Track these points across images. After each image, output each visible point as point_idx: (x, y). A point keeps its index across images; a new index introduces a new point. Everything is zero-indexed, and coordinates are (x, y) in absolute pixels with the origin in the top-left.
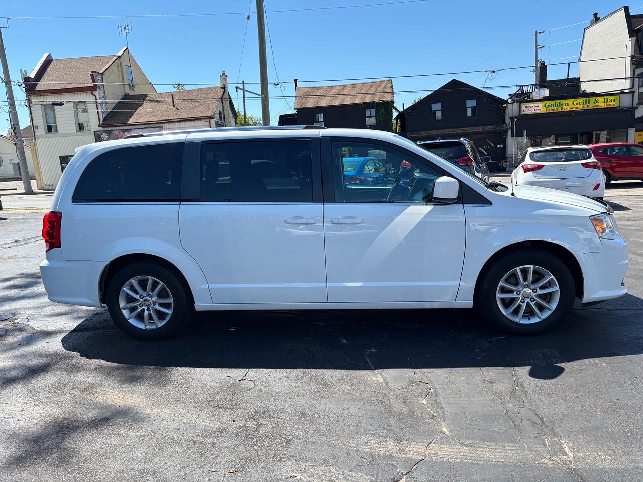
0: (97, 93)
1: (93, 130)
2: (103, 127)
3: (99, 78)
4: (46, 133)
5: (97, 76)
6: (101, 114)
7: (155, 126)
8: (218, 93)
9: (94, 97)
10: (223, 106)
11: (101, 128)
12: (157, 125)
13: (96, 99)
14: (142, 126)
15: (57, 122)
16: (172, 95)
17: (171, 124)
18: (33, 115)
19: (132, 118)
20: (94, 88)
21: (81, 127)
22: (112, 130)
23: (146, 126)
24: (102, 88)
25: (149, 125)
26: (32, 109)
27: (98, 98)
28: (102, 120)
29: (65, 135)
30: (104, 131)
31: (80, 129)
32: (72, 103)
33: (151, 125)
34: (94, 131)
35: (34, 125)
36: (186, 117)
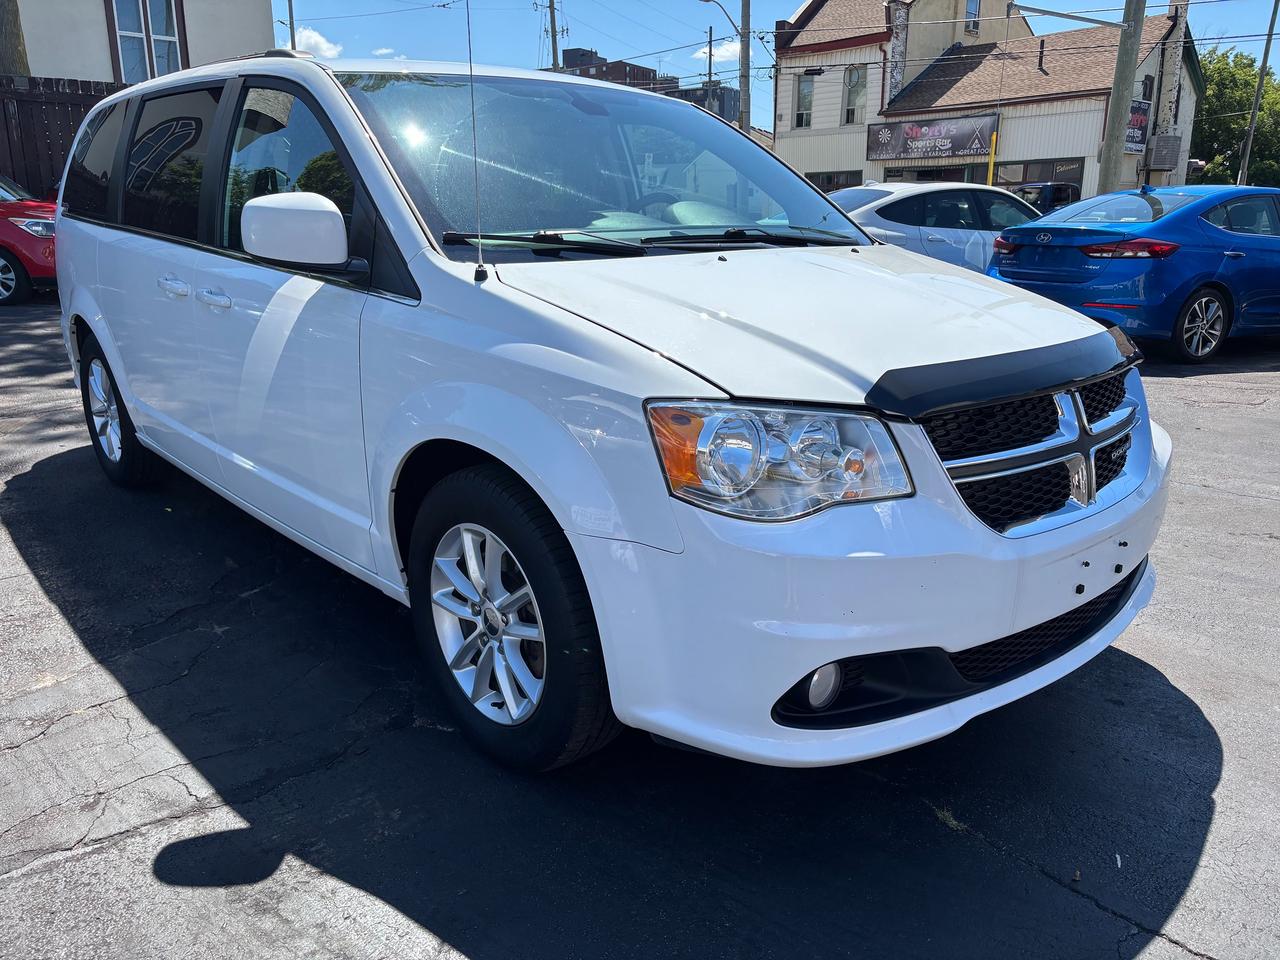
0: (888, 47)
1: (867, 122)
2: (887, 116)
3: (902, 12)
4: (792, 129)
5: (896, 10)
6: (887, 88)
7: (984, 113)
8: (1157, 32)
9: (883, 54)
10: (1162, 65)
11: (882, 119)
12: (989, 111)
13: (885, 58)
14: (959, 114)
15: (813, 109)
16: (1043, 42)
17: (1019, 107)
18: (779, 96)
19: (944, 96)
20: (886, 36)
21: (850, 116)
22: (900, 122)
23: (966, 113)
24: (902, 36)
25: (973, 111)
26: (780, 83)
27: (889, 56)
28: (887, 101)
29: (821, 133)
30: (887, 125)
31: (848, 122)
32: (843, 68)
33: (977, 111)
34: (869, 125)
35: (778, 113)
36: (1055, 90)
